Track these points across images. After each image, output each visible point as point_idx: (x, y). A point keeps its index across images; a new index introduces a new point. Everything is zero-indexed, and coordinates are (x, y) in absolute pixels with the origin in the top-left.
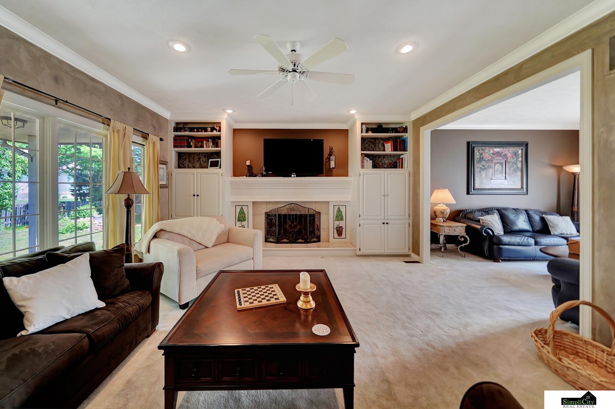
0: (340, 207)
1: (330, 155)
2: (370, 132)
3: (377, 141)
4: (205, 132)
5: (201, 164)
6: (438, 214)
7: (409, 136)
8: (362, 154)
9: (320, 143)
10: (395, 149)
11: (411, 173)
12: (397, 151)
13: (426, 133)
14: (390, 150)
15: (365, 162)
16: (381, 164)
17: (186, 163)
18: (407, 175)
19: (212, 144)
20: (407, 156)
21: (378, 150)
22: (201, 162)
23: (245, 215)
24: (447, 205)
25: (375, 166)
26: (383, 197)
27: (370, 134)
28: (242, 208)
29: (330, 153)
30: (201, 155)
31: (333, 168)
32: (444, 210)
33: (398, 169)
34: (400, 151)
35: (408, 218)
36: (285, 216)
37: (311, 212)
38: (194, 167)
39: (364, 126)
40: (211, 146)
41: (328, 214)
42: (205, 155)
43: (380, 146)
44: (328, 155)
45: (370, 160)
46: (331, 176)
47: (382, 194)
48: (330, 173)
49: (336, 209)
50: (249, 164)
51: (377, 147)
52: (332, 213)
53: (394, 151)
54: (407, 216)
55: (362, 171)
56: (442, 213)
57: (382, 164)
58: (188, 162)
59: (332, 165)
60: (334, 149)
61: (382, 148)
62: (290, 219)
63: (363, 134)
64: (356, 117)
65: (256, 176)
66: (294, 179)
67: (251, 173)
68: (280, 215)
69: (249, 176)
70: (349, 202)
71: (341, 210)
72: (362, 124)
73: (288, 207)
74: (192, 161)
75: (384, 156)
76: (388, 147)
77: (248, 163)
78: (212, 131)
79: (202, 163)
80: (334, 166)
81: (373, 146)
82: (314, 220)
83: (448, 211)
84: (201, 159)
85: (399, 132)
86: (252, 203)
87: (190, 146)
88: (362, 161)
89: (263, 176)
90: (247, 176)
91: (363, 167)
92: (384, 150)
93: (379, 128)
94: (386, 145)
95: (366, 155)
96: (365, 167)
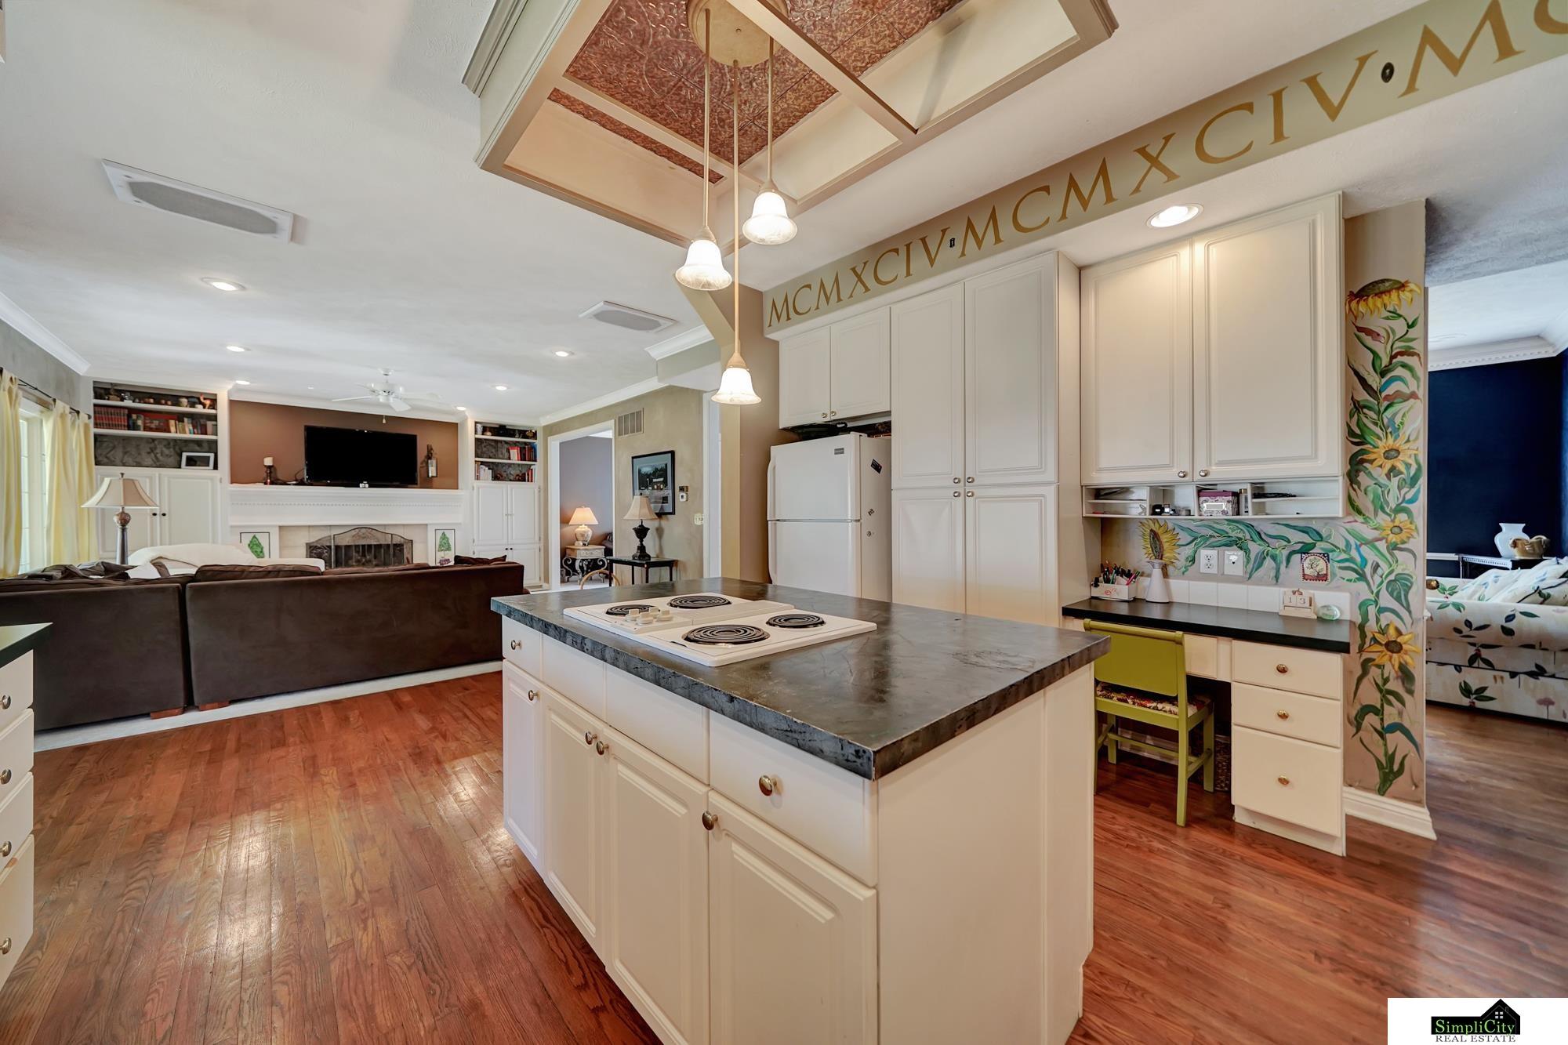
0: (446, 532)
1: (429, 457)
2: (489, 433)
3: (499, 445)
4: (173, 405)
5: (157, 458)
6: (579, 537)
7: (538, 443)
8: (476, 461)
9: (412, 440)
10: (523, 458)
11: (542, 488)
12: (525, 460)
13: (554, 443)
14: (516, 458)
15: (482, 472)
16: (504, 474)
17: (118, 454)
18: (536, 491)
19: (191, 428)
20: (537, 467)
21: (501, 456)
22: (159, 455)
23: (262, 548)
24: (589, 526)
25: (496, 478)
26: (505, 518)
27: (488, 436)
28: (254, 537)
29: (428, 456)
30: (156, 442)
31: (433, 477)
32: (585, 532)
33: (526, 483)
34: (530, 461)
35: (538, 541)
36: (348, 547)
37: (397, 540)
38: (139, 465)
39: (479, 426)
40: (190, 430)
41: (425, 542)
42: (169, 444)
43: (504, 451)
44: (426, 457)
45: (489, 469)
46: (431, 487)
47: (505, 513)
48: (428, 483)
49: (440, 534)
50: (271, 464)
51: (499, 453)
52: (432, 540)
53: (521, 460)
54: (537, 538)
55: (477, 483)
56: (583, 535)
57: (507, 475)
58: (121, 455)
59: (432, 472)
60: (436, 450)
61: (506, 455)
62: (358, 552)
63: (477, 436)
64: (467, 414)
65: (285, 483)
66: (364, 490)
67: (273, 477)
68: (337, 548)
69: (272, 483)
70: (460, 524)
71: (447, 536)
72: (476, 423)
73: (353, 533)
74: (133, 453)
75: (510, 465)
76: (515, 454)
77: (268, 461)
78: (192, 405)
79: (161, 458)
80: (435, 475)
81: (493, 451)
82: (402, 551)
83: (590, 533)
84: (158, 451)
85: (527, 437)
86: (277, 529)
87: (135, 427)
88: (477, 471)
89: (301, 483)
90: (266, 483)
91: (478, 478)
92: (510, 459)
93: (501, 430)
94: (511, 451)
95: (482, 463)
96: (481, 478)
